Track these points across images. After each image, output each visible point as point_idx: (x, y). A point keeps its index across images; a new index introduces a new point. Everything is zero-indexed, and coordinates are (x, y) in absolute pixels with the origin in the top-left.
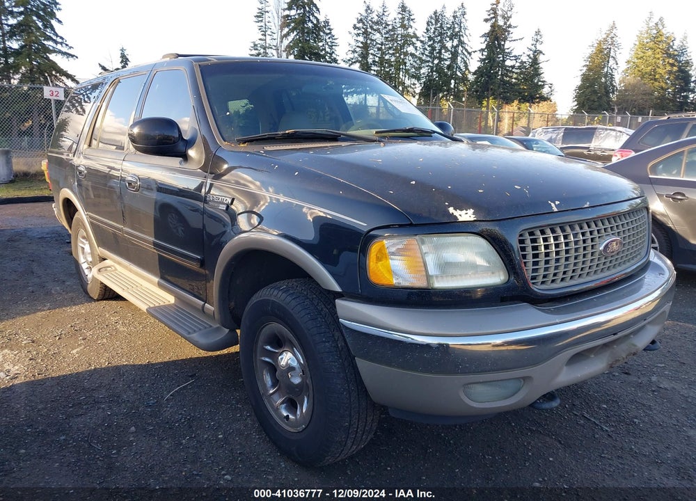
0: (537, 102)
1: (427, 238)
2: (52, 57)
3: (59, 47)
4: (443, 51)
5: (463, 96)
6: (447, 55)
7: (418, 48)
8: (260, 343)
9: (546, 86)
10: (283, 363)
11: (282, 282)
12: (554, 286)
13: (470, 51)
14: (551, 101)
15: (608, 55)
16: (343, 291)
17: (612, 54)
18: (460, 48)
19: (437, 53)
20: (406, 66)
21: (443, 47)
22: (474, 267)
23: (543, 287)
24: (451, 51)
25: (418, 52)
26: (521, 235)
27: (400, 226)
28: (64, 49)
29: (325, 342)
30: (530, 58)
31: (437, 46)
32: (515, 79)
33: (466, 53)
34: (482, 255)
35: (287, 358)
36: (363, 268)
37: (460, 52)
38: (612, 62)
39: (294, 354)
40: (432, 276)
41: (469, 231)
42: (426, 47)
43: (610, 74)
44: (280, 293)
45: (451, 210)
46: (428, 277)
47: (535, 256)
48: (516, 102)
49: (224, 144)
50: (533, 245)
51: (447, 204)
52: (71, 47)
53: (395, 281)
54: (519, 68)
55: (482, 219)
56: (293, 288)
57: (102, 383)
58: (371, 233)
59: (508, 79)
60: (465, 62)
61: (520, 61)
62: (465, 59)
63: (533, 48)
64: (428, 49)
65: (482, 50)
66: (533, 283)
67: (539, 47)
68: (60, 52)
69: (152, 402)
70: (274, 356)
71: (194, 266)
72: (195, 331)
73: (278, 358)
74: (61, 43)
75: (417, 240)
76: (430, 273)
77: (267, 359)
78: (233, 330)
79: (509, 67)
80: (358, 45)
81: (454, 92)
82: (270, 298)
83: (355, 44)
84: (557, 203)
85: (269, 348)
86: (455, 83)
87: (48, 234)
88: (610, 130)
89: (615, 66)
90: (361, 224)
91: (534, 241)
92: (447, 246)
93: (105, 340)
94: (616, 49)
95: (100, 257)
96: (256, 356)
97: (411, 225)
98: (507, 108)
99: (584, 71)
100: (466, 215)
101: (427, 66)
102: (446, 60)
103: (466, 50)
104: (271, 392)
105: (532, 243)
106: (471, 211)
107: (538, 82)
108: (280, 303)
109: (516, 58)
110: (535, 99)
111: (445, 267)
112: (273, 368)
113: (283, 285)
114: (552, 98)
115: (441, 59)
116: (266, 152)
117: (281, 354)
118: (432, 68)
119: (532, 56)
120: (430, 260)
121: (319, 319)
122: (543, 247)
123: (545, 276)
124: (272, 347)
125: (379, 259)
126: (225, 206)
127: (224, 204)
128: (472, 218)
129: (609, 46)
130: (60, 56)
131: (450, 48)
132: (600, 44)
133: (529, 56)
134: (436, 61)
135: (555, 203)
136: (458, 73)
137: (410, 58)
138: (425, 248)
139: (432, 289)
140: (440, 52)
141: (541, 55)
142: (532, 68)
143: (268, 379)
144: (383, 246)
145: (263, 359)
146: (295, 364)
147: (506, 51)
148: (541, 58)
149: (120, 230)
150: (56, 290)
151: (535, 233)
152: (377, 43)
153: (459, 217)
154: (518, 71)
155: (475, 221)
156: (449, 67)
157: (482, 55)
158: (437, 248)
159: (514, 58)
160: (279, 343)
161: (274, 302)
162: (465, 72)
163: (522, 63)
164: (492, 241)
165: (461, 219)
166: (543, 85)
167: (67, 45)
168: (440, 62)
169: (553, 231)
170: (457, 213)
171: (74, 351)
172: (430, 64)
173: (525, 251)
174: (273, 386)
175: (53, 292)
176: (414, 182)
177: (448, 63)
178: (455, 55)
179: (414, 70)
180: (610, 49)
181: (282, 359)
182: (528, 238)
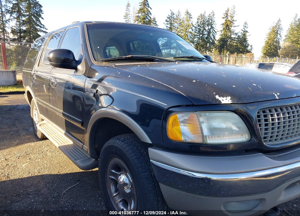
0: (245, 53)
1: (203, 113)
2: (39, 33)
3: (42, 29)
4: (204, 31)
5: (213, 50)
6: (206, 33)
7: (193, 30)
8: (109, 169)
9: (249, 46)
10: (121, 180)
11: (122, 135)
12: (276, 142)
13: (216, 31)
14: (251, 53)
15: (277, 33)
16: (153, 143)
17: (279, 32)
18: (212, 30)
19: (201, 32)
20: (188, 37)
21: (204, 29)
22: (231, 131)
23: (271, 143)
24: (208, 31)
25: (193, 31)
26: (258, 113)
27: (187, 106)
28: (44, 30)
29: (144, 172)
30: (242, 34)
31: (202, 29)
32: (236, 43)
33: (214, 32)
34: (235, 124)
35: (123, 178)
36: (164, 129)
37: (211, 31)
38: (279, 36)
39: (127, 176)
40: (206, 136)
41: (228, 109)
42: (197, 29)
43: (278, 41)
44: (120, 142)
45: (217, 97)
46: (203, 136)
47: (266, 125)
48: (236, 53)
49: (95, 63)
50: (265, 118)
51: (214, 93)
52: (47, 29)
53: (183, 139)
54: (237, 38)
55: (235, 103)
56: (127, 139)
57: (33, 183)
58: (169, 110)
59: (232, 43)
60: (214, 36)
61: (238, 35)
62: (214, 34)
63: (244, 30)
64: (198, 30)
65: (222, 31)
66: (264, 141)
67: (246, 29)
68: (42, 31)
69: (56, 195)
70: (117, 176)
71: (79, 125)
72: (78, 159)
73: (118, 177)
74: (43, 27)
75: (196, 115)
76: (204, 134)
77: (113, 177)
78: (97, 159)
79: (233, 38)
80: (167, 28)
81: (209, 48)
82: (114, 145)
83: (166, 28)
84: (278, 94)
85: (113, 171)
86: (209, 45)
87: (26, 107)
88: (281, 64)
89: (280, 38)
90: (164, 105)
91: (265, 116)
92: (215, 118)
93: (40, 160)
94: (281, 30)
95: (41, 119)
96: (107, 175)
97: (193, 105)
98: (232, 55)
99: (266, 40)
100: (226, 100)
101: (197, 37)
102: (205, 35)
103: (214, 31)
104: (115, 195)
105: (264, 117)
106: (229, 98)
107: (245, 45)
108: (120, 148)
109: (236, 34)
110: (244, 52)
111: (213, 131)
112: (116, 182)
113: (122, 137)
114: (252, 51)
115: (203, 35)
116: (116, 66)
117: (120, 175)
118: (199, 38)
119: (243, 33)
120: (205, 127)
121: (141, 158)
122: (271, 119)
123: (271, 137)
124: (115, 170)
125: (173, 125)
126: (93, 94)
127: (92, 93)
128: (230, 102)
129: (277, 29)
130: (42, 33)
131: (207, 30)
132: (273, 28)
133: (242, 33)
134: (201, 35)
135: (277, 94)
136: (211, 41)
137: (190, 34)
138: (201, 119)
139: (206, 144)
140: (203, 32)
141: (247, 33)
142: (243, 39)
143: (113, 189)
144: (176, 117)
145: (111, 177)
146: (127, 182)
147: (232, 31)
148: (247, 34)
149: (48, 106)
150: (23, 134)
151: (266, 111)
152: (176, 28)
153: (222, 101)
154: (237, 40)
155: (231, 104)
156: (207, 38)
157: (221, 33)
158: (208, 119)
159: (235, 34)
160: (119, 169)
161: (116, 147)
162: (213, 40)
163: (239, 36)
164: (241, 116)
165: (223, 102)
166: (248, 46)
167: (45, 28)
168: (203, 36)
169: (276, 111)
170: (221, 99)
171: (24, 165)
172: (199, 37)
173: (260, 122)
174: (116, 192)
175: (21, 134)
176: (194, 81)
177: (206, 36)
178: (209, 33)
179: (191, 39)
180: (278, 30)
181: (121, 178)
182: (262, 114)
